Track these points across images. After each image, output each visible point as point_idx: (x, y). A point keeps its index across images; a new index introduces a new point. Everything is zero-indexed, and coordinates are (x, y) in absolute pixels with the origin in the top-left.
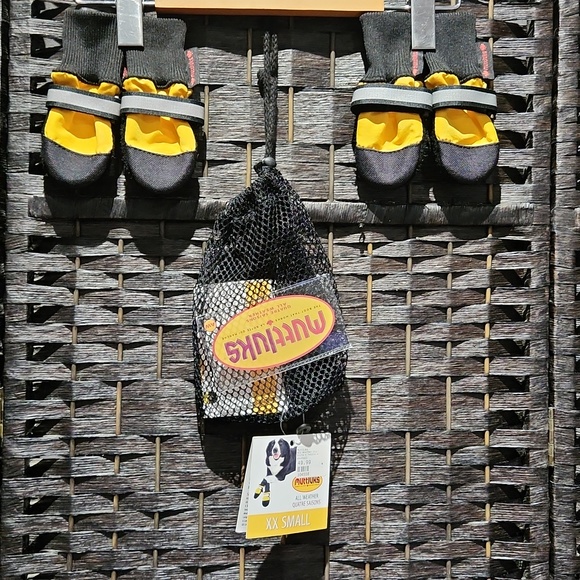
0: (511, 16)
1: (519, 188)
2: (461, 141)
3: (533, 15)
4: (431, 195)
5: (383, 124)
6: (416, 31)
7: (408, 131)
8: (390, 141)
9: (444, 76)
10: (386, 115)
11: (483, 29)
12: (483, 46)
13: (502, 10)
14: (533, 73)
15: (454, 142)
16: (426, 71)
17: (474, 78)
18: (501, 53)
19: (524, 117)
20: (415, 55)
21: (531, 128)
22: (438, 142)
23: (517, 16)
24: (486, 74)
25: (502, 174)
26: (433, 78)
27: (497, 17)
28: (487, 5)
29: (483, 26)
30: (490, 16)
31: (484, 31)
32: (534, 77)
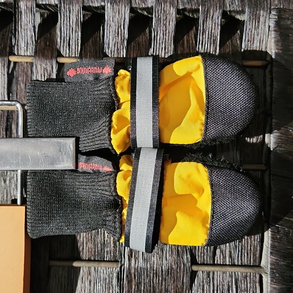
0: (30, 33)
1: (248, 27)
2: (201, 108)
3: (29, 4)
4: (254, 140)
5: (178, 215)
6: (53, 164)
7: (188, 181)
8: (196, 201)
9: (116, 132)
10: (166, 210)
11: (45, 69)
12: (70, 73)
13: (22, 44)
14: (103, 8)
15: (203, 118)
16: (107, 153)
17: (114, 87)
18: (76, 47)
19: (159, 20)
20: (83, 166)
21: (173, 11)
22: (204, 140)
23: (30, 26)
24: (108, 71)
25: (228, 49)
26: (118, 147)
27: (30, 52)
28: (15, 63)
29: (43, 70)
30: (29, 60)
31: (49, 69)
32: (108, 6)
